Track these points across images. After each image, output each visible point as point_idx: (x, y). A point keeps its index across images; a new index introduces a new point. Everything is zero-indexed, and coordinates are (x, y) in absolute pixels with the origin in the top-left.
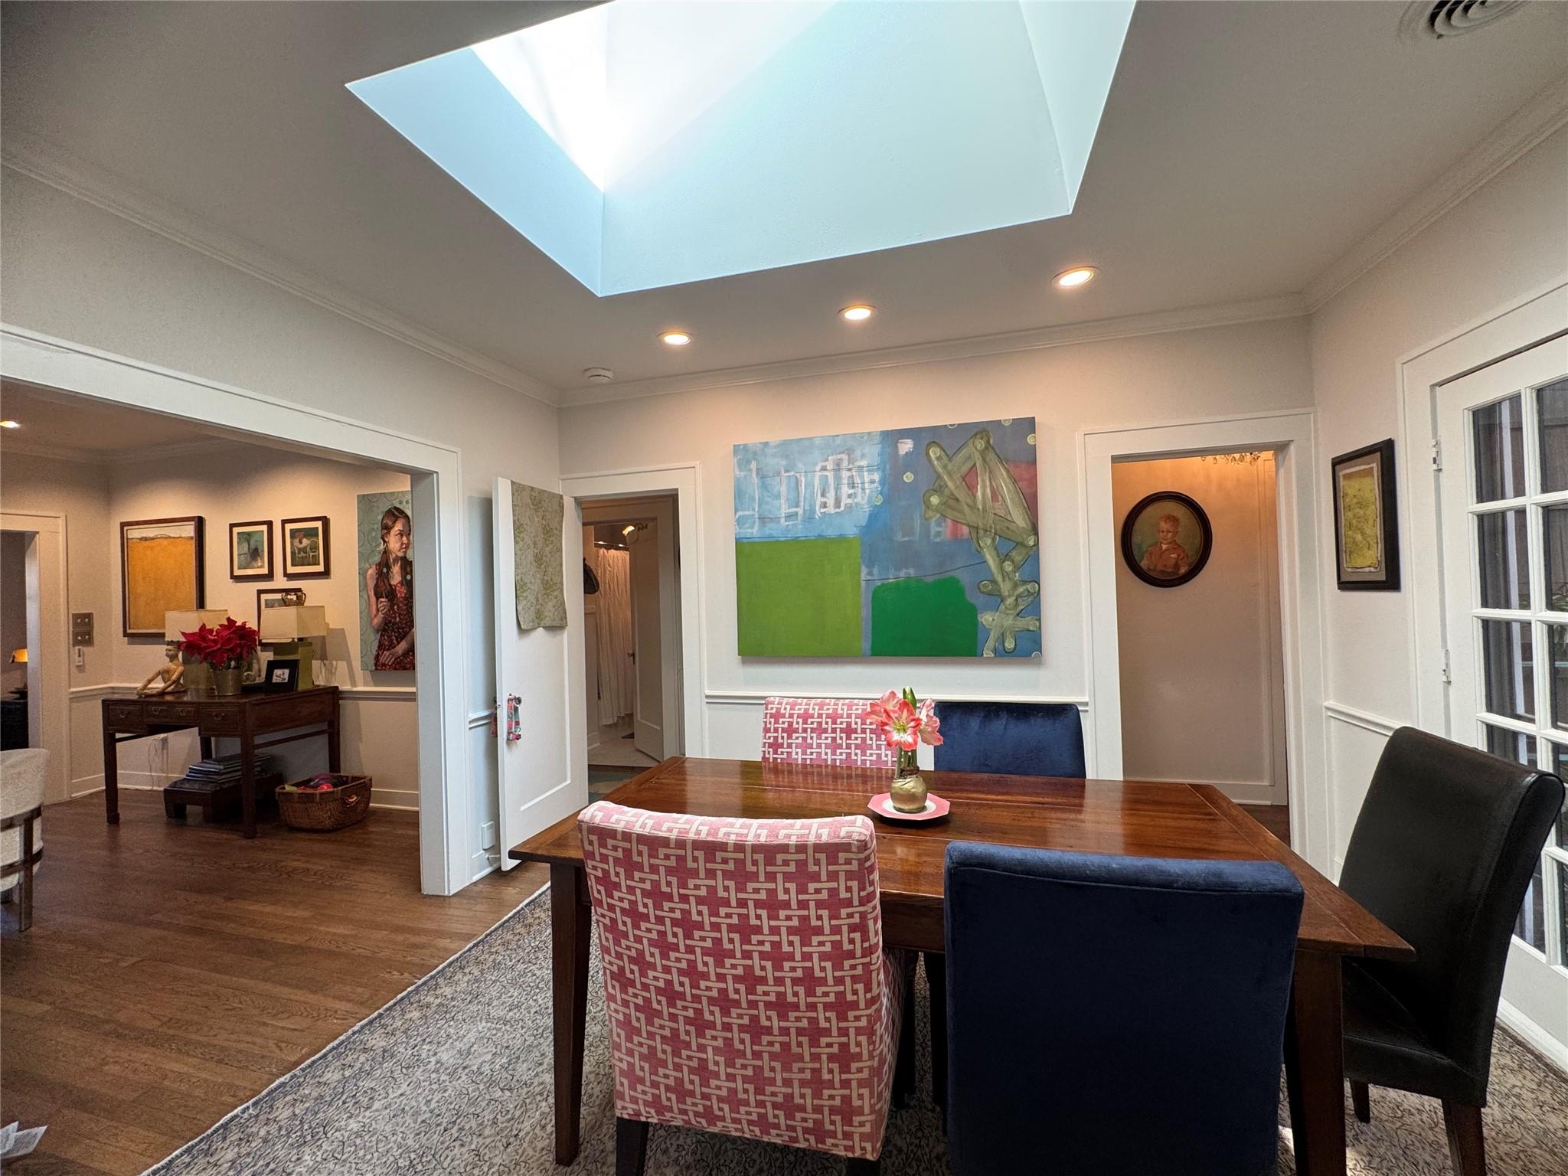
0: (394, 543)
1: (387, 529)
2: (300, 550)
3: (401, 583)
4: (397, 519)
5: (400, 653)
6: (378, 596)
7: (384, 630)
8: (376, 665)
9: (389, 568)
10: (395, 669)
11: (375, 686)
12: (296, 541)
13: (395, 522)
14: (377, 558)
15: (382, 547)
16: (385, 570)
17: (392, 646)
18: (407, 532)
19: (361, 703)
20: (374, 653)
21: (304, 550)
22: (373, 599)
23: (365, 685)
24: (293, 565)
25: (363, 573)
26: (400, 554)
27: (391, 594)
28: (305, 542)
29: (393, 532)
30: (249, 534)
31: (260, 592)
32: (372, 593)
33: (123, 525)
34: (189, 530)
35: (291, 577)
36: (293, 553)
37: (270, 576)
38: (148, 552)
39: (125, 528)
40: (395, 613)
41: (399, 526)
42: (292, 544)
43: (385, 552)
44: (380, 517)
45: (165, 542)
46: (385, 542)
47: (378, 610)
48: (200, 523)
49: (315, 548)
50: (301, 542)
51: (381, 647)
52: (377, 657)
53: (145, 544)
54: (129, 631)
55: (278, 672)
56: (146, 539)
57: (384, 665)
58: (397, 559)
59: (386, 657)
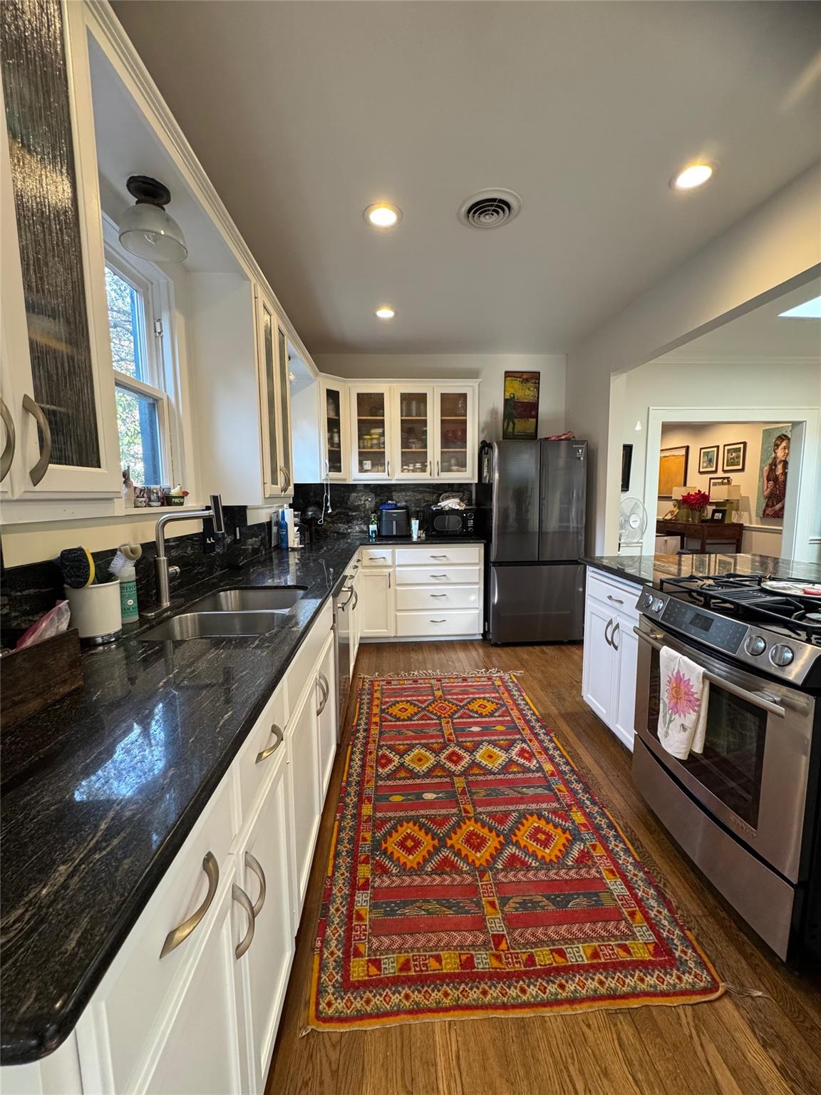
0: (780, 453)
1: (777, 446)
2: (731, 459)
3: (782, 473)
4: (783, 440)
5: (777, 509)
6: (768, 480)
7: (770, 497)
8: (764, 514)
9: (776, 466)
10: (774, 517)
11: (762, 525)
12: (730, 454)
13: (781, 443)
14: (770, 461)
15: (773, 455)
16: (774, 467)
17: (773, 506)
18: (787, 447)
19: (754, 533)
20: (763, 508)
21: (733, 458)
22: (766, 481)
23: (757, 524)
24: (727, 466)
25: (761, 469)
26: (783, 459)
27: (776, 479)
28: (734, 454)
29: (780, 447)
30: (708, 452)
31: (711, 479)
32: (765, 479)
34: (683, 452)
35: (725, 471)
36: (728, 461)
37: (716, 471)
38: (666, 462)
40: (776, 489)
41: (784, 444)
42: (728, 456)
43: (775, 458)
44: (774, 440)
45: (673, 458)
46: (775, 453)
47: (767, 487)
48: (687, 448)
49: (738, 457)
50: (732, 455)
51: (767, 506)
52: (765, 511)
53: (665, 459)
55: (716, 514)
57: (768, 515)
58: (781, 461)
59: (769, 511)
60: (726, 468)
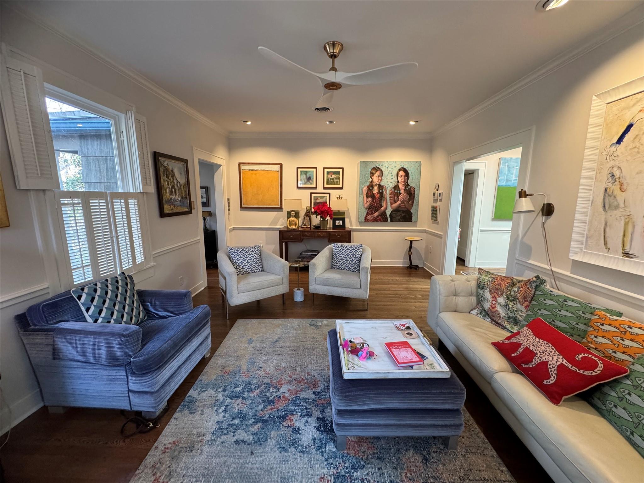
0: (375, 179)
1: (372, 174)
2: (331, 179)
3: (378, 193)
4: (377, 171)
5: (376, 216)
6: (367, 197)
7: (369, 208)
8: (365, 220)
9: (373, 187)
10: (373, 221)
11: (361, 227)
12: (329, 176)
13: (376, 172)
14: (368, 184)
15: (370, 180)
16: (371, 188)
17: (372, 213)
20: (365, 216)
21: (333, 179)
22: (365, 198)
24: (327, 184)
25: (361, 189)
26: (378, 183)
27: (373, 196)
28: (334, 176)
29: (375, 175)
30: (306, 172)
31: (311, 193)
32: (365, 196)
33: (240, 164)
34: (277, 168)
35: (324, 188)
36: (328, 180)
37: (315, 188)
38: (254, 176)
39: (241, 165)
40: (374, 203)
41: (378, 173)
42: (327, 177)
43: (371, 182)
44: (370, 170)
45: (263, 172)
46: (371, 178)
47: (367, 202)
48: (281, 165)
49: (339, 178)
50: (331, 176)
51: (368, 214)
52: (366, 217)
53: (252, 172)
54: (243, 206)
55: (337, 222)
56: (252, 170)
57: (368, 220)
58: (376, 185)
59: (369, 217)
60: (326, 186)
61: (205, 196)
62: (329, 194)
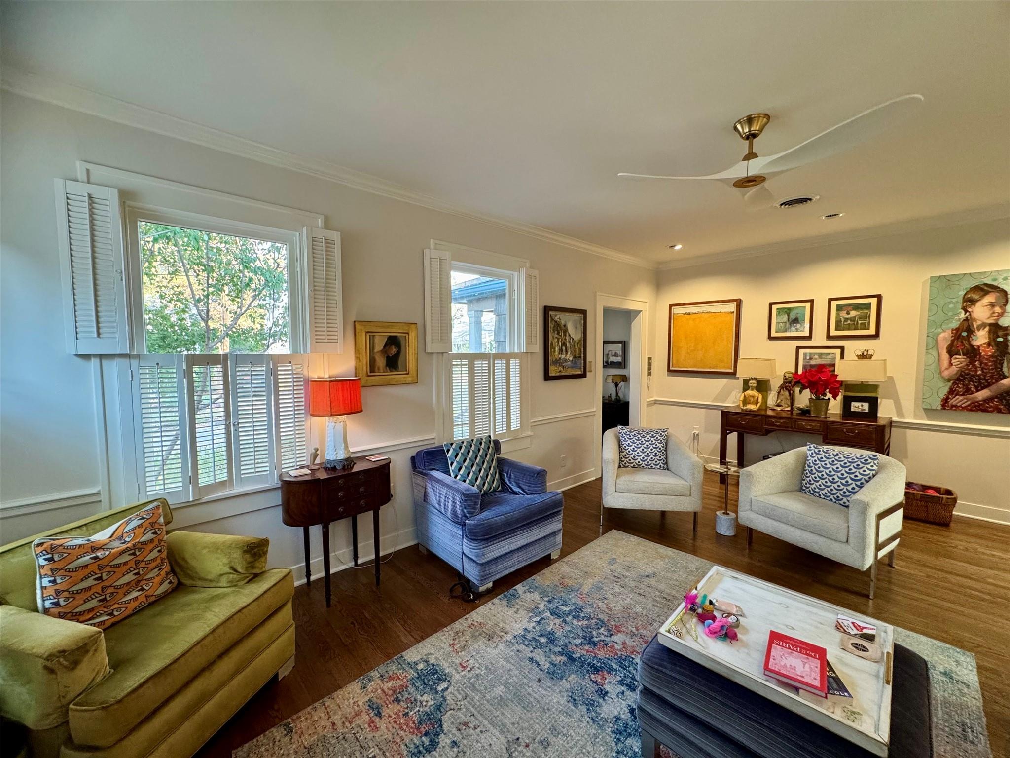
0: (981, 313)
1: (971, 301)
2: (846, 320)
3: (989, 344)
4: (987, 293)
5: (980, 398)
6: (951, 352)
7: (958, 379)
8: (943, 405)
9: (971, 332)
10: (971, 410)
11: (929, 419)
12: (843, 314)
13: (984, 296)
14: (955, 324)
15: (963, 315)
16: (965, 334)
17: (968, 392)
18: (998, 305)
20: (943, 396)
21: (851, 319)
22: (945, 356)
24: (837, 329)
25: (933, 336)
26: (991, 321)
27: (972, 352)
28: (854, 313)
29: (979, 304)
30: (790, 309)
31: (798, 348)
32: (944, 352)
33: (671, 306)
34: (732, 307)
35: (829, 337)
36: (838, 322)
37: (809, 337)
38: (691, 322)
39: (672, 308)
40: (974, 366)
41: (990, 298)
42: (838, 315)
43: (966, 320)
44: (962, 293)
45: (707, 316)
46: (966, 311)
47: (951, 364)
48: (739, 303)
49: (866, 317)
50: (848, 313)
51: (951, 392)
52: (946, 400)
53: (689, 317)
54: (671, 369)
55: (856, 405)
56: (689, 314)
57: (953, 406)
58: (983, 325)
59: (957, 400)
60: (833, 332)
61: (621, 354)
62: (842, 349)
